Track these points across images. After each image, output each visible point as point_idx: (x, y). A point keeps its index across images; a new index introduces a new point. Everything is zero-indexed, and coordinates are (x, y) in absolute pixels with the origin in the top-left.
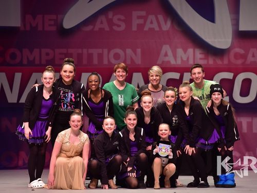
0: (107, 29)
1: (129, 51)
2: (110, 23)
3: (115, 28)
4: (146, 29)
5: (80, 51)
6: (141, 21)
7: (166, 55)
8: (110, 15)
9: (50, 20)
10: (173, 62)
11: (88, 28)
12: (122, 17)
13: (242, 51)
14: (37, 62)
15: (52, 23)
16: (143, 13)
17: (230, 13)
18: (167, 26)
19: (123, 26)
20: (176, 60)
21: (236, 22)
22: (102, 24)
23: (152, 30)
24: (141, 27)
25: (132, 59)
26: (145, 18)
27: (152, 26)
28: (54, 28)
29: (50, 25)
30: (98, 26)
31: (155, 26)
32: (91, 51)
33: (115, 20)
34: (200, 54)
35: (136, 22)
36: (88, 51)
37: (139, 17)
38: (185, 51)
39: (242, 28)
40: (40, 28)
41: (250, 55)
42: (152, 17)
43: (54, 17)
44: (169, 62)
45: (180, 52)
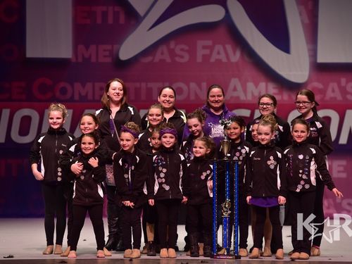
0: (168, 60)
1: (193, 85)
2: (172, 53)
3: (177, 59)
4: (212, 60)
5: (138, 85)
6: (207, 52)
7: (235, 89)
8: (172, 45)
9: (105, 50)
10: (243, 97)
11: (148, 59)
12: (186, 48)
13: (320, 86)
14: (90, 97)
15: (107, 53)
16: (209, 43)
17: (307, 43)
18: (236, 56)
19: (186, 58)
20: (246, 95)
21: (314, 53)
22: (162, 55)
23: (219, 61)
24: (206, 58)
25: (196, 95)
26: (211, 48)
27: (218, 57)
28: (109, 60)
29: (105, 56)
30: (158, 57)
31: (223, 57)
32: (150, 85)
33: (178, 51)
34: (274, 88)
35: (201, 53)
36: (147, 85)
37: (205, 47)
38: (256, 85)
39: (321, 59)
40: (93, 59)
41: (330, 90)
42: (219, 47)
43: (108, 47)
44: (238, 98)
45: (250, 86)
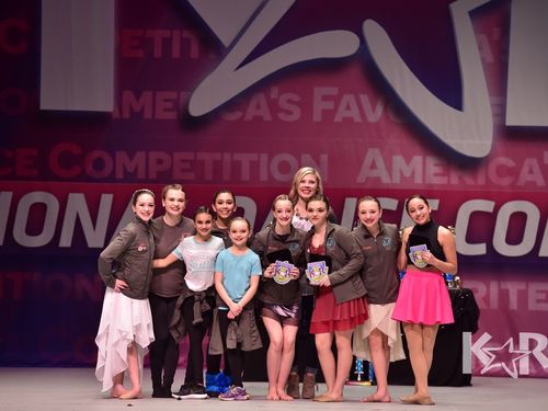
0: (268, 118)
2: (274, 107)
3: (282, 116)
4: (338, 118)
5: (218, 156)
6: (330, 105)
7: (373, 166)
8: (274, 92)
9: (166, 100)
10: (385, 179)
11: (235, 116)
12: (296, 98)
13: (510, 163)
14: (141, 174)
15: (170, 105)
16: (333, 91)
17: (490, 95)
18: (376, 114)
19: (296, 115)
20: (391, 175)
21: (500, 110)
22: (258, 109)
23: (348, 121)
24: (328, 115)
26: (337, 100)
27: (347, 114)
28: (172, 116)
29: (166, 110)
30: (251, 112)
31: (354, 114)
32: (238, 157)
33: (283, 103)
34: (435, 165)
35: (319, 106)
36: (232, 156)
37: (325, 98)
38: (408, 160)
39: (511, 121)
40: (148, 115)
41: (525, 170)
42: (348, 98)
43: (173, 95)
44: (378, 179)
45: (398, 161)
